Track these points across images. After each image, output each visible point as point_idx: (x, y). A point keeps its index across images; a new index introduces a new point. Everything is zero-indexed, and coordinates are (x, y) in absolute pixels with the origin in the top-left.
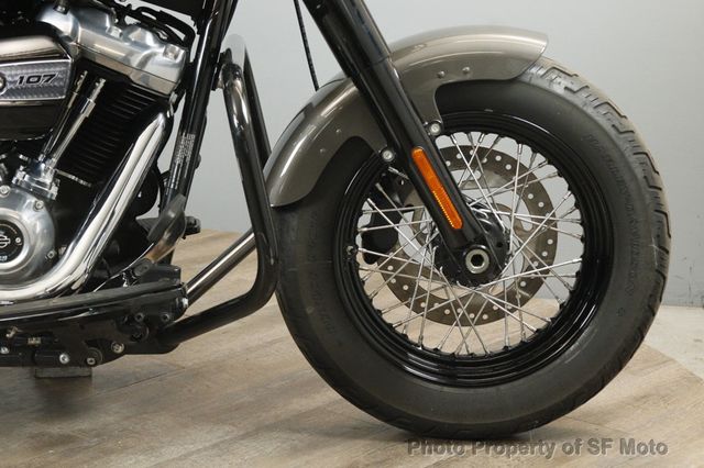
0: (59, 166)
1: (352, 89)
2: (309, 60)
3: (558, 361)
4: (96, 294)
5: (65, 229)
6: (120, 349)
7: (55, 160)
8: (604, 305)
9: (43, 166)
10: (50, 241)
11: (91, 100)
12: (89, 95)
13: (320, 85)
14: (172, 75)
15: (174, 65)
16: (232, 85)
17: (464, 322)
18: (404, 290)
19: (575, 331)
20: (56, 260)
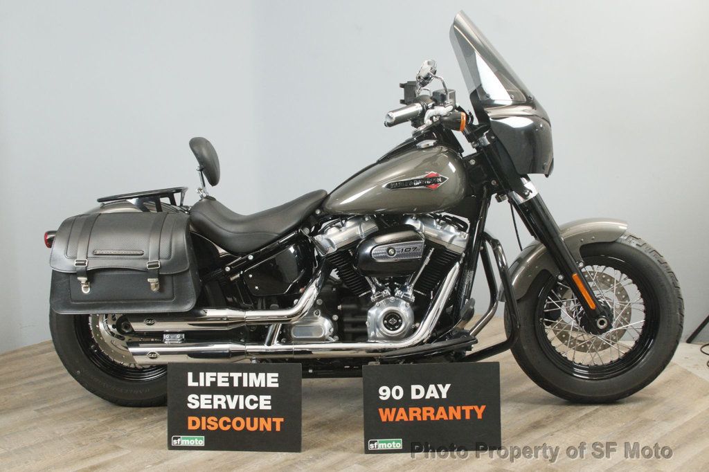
0: (414, 288)
1: (543, 247)
2: (518, 236)
3: (636, 367)
4: (434, 345)
5: (419, 315)
7: (413, 284)
8: (658, 337)
9: (408, 287)
10: (413, 321)
11: (428, 257)
12: (427, 255)
13: (523, 248)
14: (463, 245)
15: (464, 241)
16: (498, 249)
17: (593, 351)
18: (563, 337)
19: (646, 350)
20: (415, 329)
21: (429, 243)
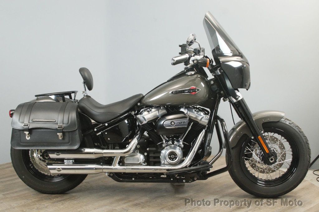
0: (183, 141)
1: (244, 123)
2: (233, 118)
3: (288, 181)
4: (192, 168)
5: (185, 153)
6: (196, 179)
7: (183, 139)
8: (298, 168)
9: (180, 140)
10: (182, 156)
12: (190, 126)
13: (235, 124)
14: (207, 121)
15: (207, 119)
16: (223, 123)
17: (267, 173)
18: (253, 166)
19: (292, 173)
20: (183, 161)
21: (191, 120)
